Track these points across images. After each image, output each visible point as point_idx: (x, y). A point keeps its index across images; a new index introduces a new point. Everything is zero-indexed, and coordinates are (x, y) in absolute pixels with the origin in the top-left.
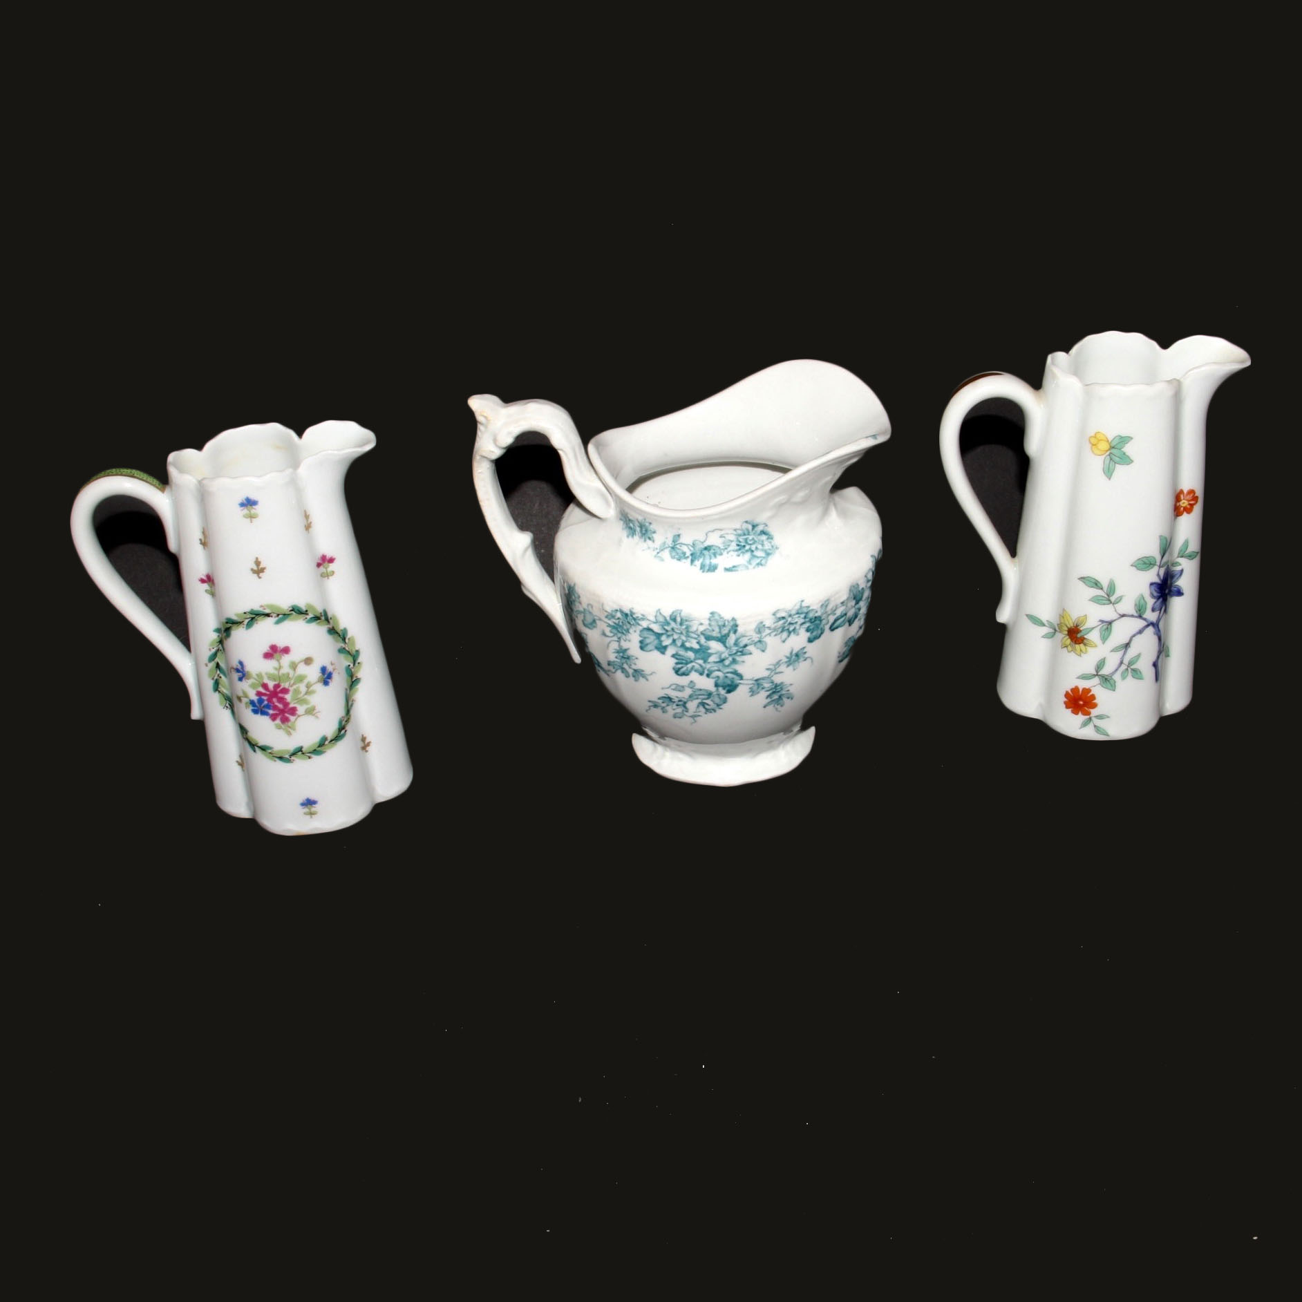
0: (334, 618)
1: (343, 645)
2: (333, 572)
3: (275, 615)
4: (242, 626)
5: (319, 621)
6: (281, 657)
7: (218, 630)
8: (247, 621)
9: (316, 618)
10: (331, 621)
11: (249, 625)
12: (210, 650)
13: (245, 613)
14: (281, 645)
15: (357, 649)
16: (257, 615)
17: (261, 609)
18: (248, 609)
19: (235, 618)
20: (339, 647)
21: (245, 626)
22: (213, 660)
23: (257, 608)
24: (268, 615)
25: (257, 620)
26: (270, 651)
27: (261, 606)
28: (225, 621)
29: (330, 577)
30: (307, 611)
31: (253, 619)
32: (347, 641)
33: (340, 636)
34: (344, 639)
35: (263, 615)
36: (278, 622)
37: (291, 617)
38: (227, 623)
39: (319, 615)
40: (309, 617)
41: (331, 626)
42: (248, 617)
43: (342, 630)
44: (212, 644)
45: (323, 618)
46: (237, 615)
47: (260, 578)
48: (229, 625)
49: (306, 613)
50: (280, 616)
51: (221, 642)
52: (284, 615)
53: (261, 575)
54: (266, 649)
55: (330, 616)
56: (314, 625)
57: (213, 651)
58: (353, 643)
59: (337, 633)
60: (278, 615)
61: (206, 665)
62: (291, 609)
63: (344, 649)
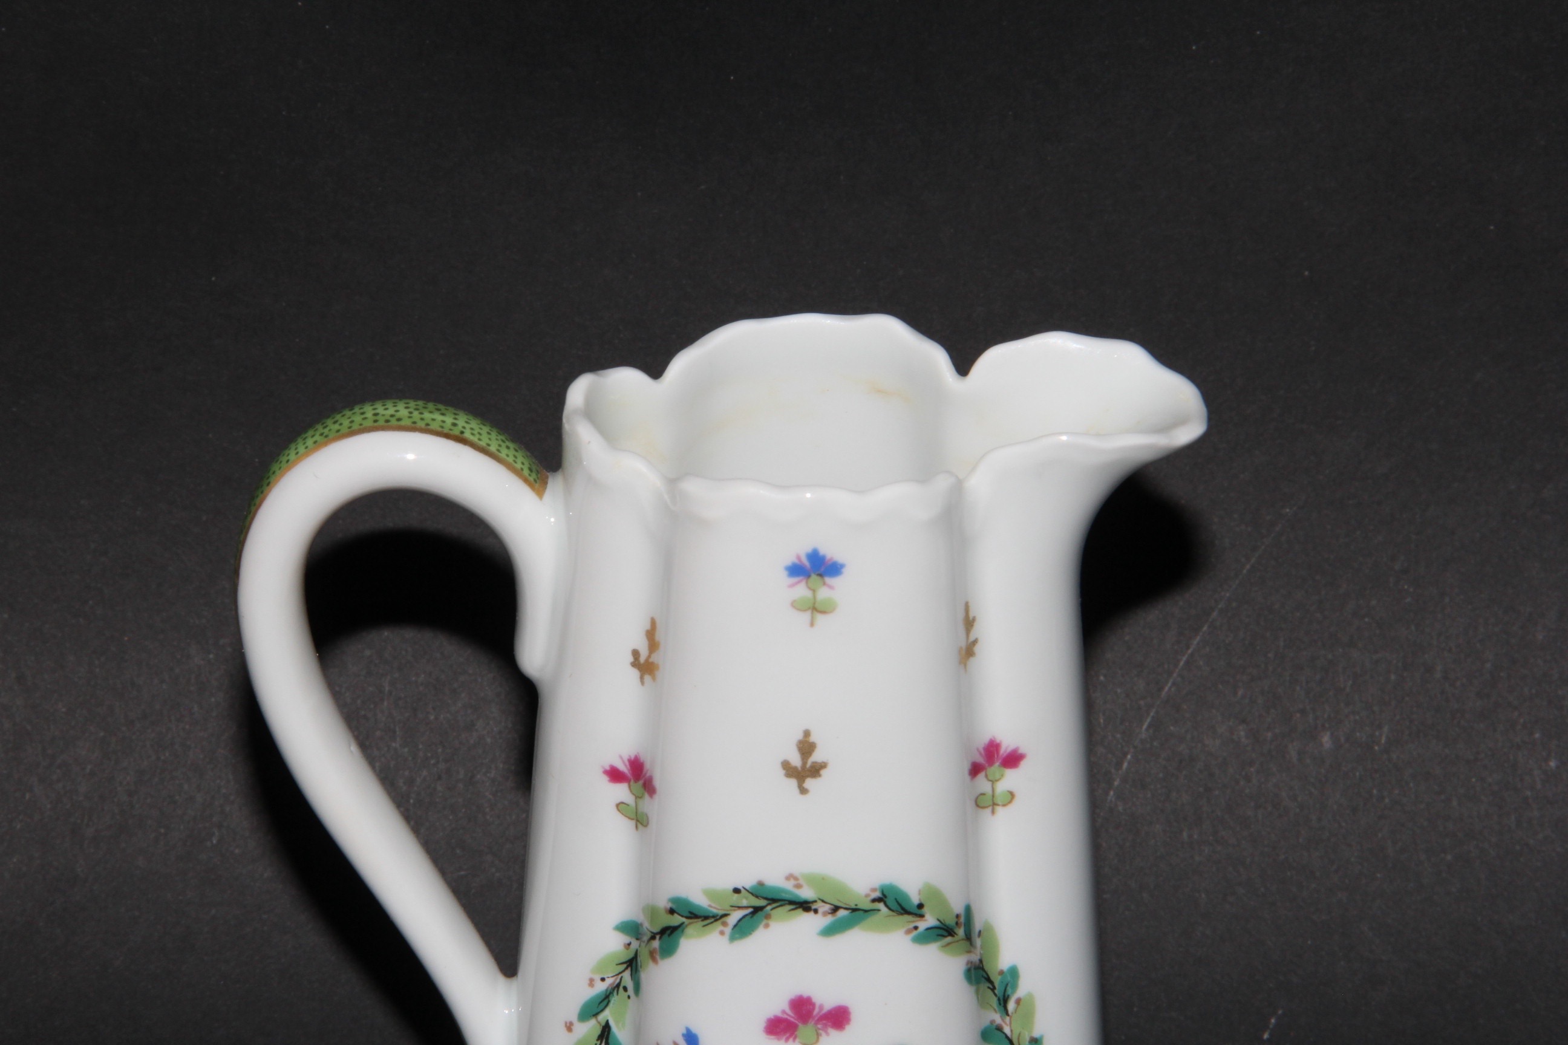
0: (987, 933)
1: (997, 1018)
2: (1012, 795)
3: (827, 907)
4: (718, 926)
5: (949, 939)
6: (818, 1035)
7: (631, 929)
8: (735, 916)
9: (944, 931)
10: (978, 942)
11: (742, 930)
12: (591, 983)
13: (737, 891)
14: (826, 999)
15: (1036, 1034)
16: (773, 900)
17: (789, 886)
18: (747, 881)
19: (701, 901)
20: (986, 1023)
21: (728, 930)
22: (596, 1015)
23: (776, 879)
24: (805, 906)
25: (768, 917)
26: (790, 1015)
27: (790, 877)
28: (663, 903)
29: (1000, 810)
30: (921, 906)
31: (757, 910)
32: (1011, 1006)
33: (993, 989)
34: (1004, 1001)
35: (791, 902)
36: (829, 931)
37: (875, 918)
38: (672, 911)
39: (950, 921)
40: (923, 925)
41: (975, 958)
42: (745, 903)
43: (1001, 973)
44: (601, 966)
45: (961, 932)
46: (710, 893)
47: (803, 791)
48: (676, 920)
49: (918, 911)
50: (842, 913)
51: (632, 964)
52: (854, 910)
53: (809, 783)
54: (778, 1005)
55: (978, 925)
56: (932, 951)
57: (601, 987)
58: (1029, 1016)
59: (989, 980)
60: (836, 909)
61: (569, 1027)
62: (877, 894)
63: (999, 1029)
